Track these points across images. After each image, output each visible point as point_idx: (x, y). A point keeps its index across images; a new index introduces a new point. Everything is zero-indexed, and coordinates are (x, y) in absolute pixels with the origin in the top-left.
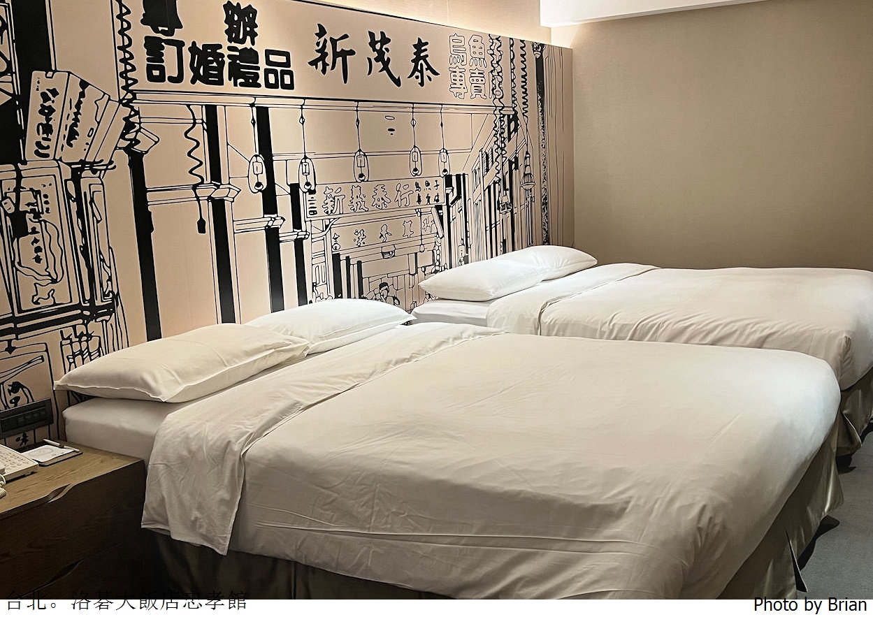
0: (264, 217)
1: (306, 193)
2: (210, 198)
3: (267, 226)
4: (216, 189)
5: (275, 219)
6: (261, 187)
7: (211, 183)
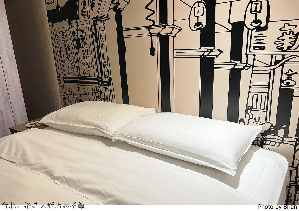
0: (200, 49)
1: (252, 30)
2: (158, 35)
3: (203, 55)
4: (163, 29)
5: (212, 51)
6: (201, 26)
7: (160, 25)
